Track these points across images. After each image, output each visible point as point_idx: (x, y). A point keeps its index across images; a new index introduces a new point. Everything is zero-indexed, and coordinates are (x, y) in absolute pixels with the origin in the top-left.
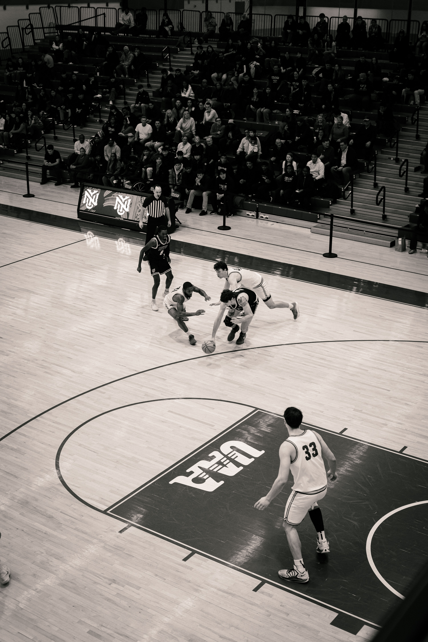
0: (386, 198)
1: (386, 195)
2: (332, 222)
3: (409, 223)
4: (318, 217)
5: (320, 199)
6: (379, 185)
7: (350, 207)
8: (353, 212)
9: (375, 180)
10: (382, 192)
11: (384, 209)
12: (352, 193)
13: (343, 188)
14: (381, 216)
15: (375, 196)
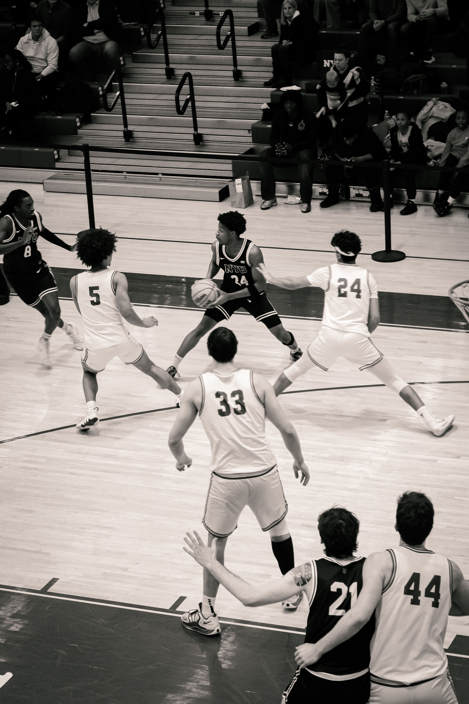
0: (196, 98)
1: (195, 92)
2: (87, 163)
3: (252, 146)
4: (56, 157)
5: (54, 117)
6: (177, 72)
7: (122, 128)
8: (128, 136)
9: (167, 62)
10: (186, 87)
11: (195, 122)
12: (122, 96)
13: (100, 88)
14: (191, 137)
15: (173, 97)
